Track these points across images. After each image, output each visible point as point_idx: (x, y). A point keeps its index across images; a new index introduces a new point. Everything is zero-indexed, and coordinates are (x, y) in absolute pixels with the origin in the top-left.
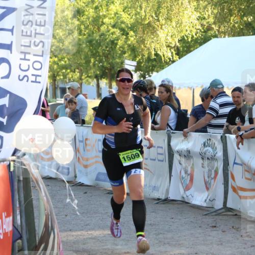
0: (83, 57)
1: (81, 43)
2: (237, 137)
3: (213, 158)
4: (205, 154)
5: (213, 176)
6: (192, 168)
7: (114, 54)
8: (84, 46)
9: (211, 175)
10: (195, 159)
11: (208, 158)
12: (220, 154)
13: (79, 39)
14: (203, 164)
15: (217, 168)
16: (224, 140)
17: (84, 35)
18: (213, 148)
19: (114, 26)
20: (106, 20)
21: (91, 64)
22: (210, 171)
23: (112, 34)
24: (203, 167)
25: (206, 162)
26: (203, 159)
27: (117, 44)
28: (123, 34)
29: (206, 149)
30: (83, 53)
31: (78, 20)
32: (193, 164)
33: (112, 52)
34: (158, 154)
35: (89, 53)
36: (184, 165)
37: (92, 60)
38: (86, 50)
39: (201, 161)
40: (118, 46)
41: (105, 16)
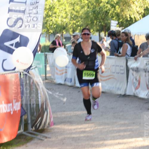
0: (89, 20)
6: (140, 77)
7: (107, 18)
8: (90, 14)
11: (148, 72)
17: (91, 8)
23: (107, 7)
24: (145, 76)
25: (147, 74)
27: (109, 13)
28: (112, 7)
29: (147, 66)
30: (90, 18)
32: (140, 75)
33: (106, 17)
34: (121, 70)
35: (93, 18)
36: (135, 75)
37: (95, 22)
38: (92, 16)
39: (145, 73)
40: (110, 14)
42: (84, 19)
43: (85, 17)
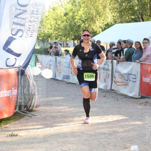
0: (67, 31)
1: (67, 26)
2: (117, 61)
3: (108, 70)
4: (105, 68)
5: (107, 77)
6: (100, 74)
8: (68, 27)
9: (107, 76)
10: (101, 70)
11: (106, 70)
12: (110, 68)
13: (66, 25)
14: (104, 72)
15: (109, 73)
16: (112, 62)
17: (68, 23)
18: (108, 66)
19: (79, 20)
20: (77, 17)
21: (71, 34)
22: (106, 75)
24: (104, 73)
25: (105, 71)
26: (104, 70)
29: (105, 66)
31: (66, 17)
32: (100, 72)
37: (71, 33)
38: (69, 28)
39: (103, 71)
41: (76, 16)
42: (63, 30)
43: (64, 29)
